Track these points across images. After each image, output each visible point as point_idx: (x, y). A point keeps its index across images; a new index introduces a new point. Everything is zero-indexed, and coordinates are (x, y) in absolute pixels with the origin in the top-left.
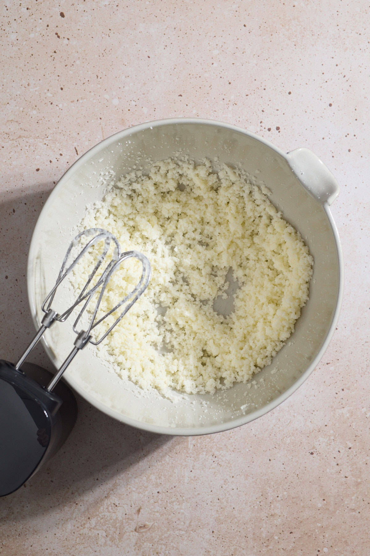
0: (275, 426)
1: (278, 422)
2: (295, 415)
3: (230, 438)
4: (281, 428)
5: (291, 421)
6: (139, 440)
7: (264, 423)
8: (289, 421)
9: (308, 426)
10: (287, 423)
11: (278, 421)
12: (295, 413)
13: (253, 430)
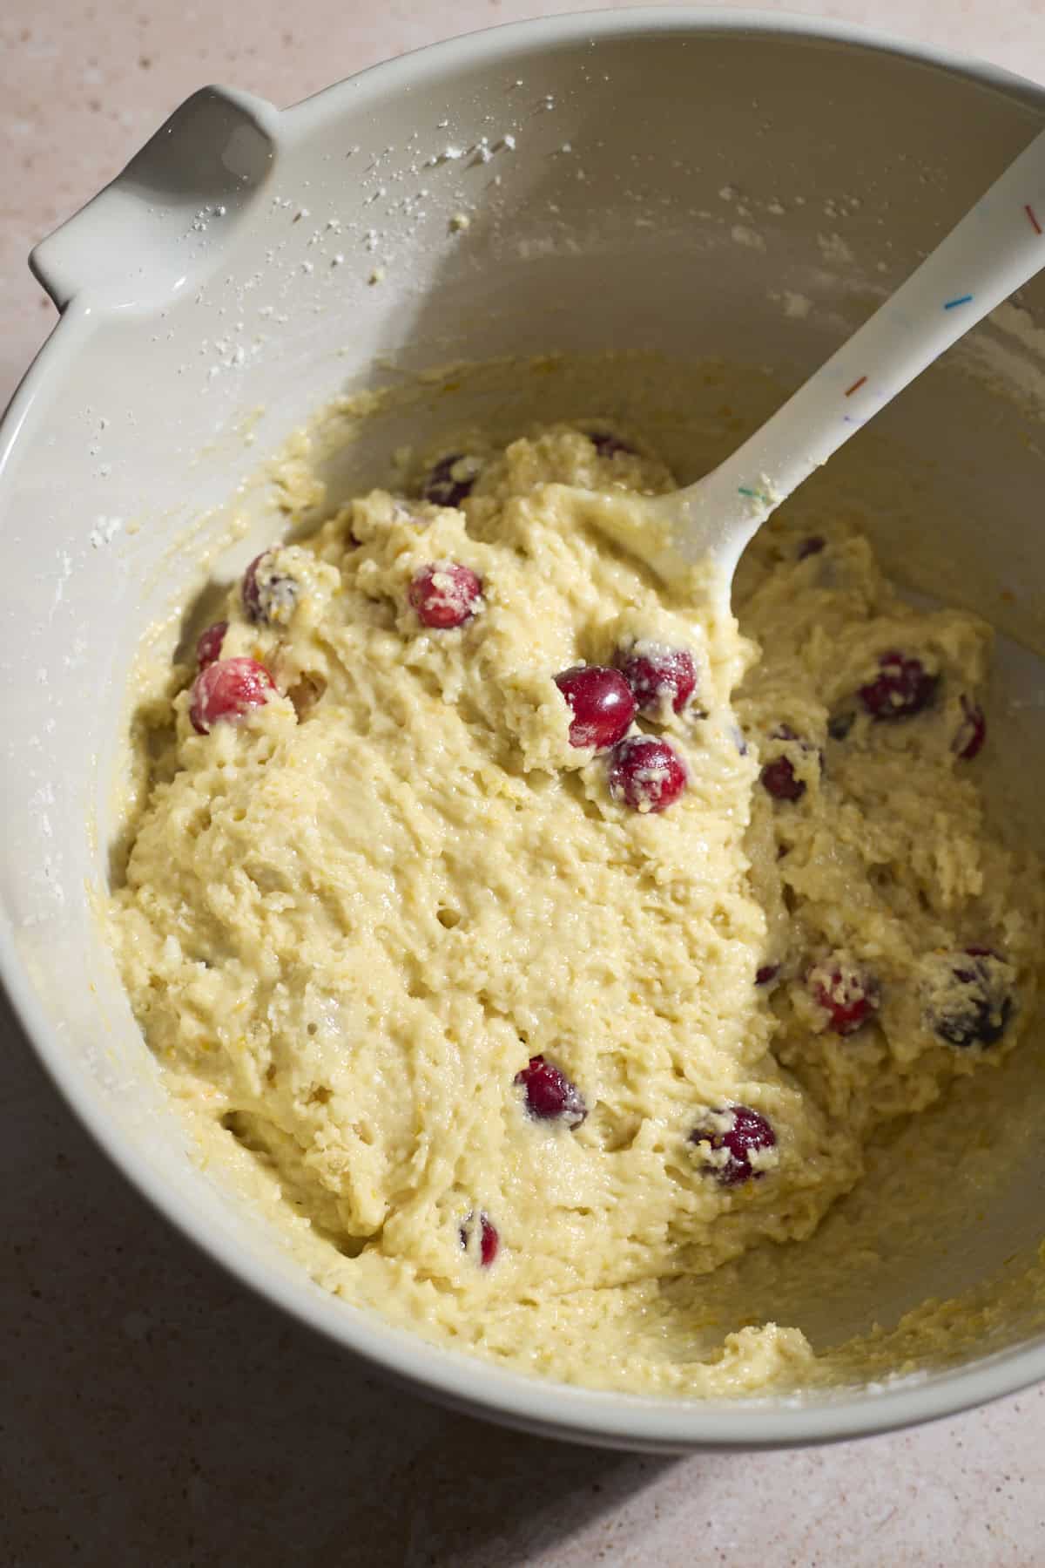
0: (818, 1522)
1: (833, 1509)
2: (922, 1483)
3: (603, 1550)
4: (847, 1538)
5: (896, 1510)
6: (185, 1493)
7: (770, 1501)
8: (887, 1509)
9: (972, 1545)
10: (877, 1518)
11: (834, 1502)
12: (919, 1474)
13: (716, 1527)
